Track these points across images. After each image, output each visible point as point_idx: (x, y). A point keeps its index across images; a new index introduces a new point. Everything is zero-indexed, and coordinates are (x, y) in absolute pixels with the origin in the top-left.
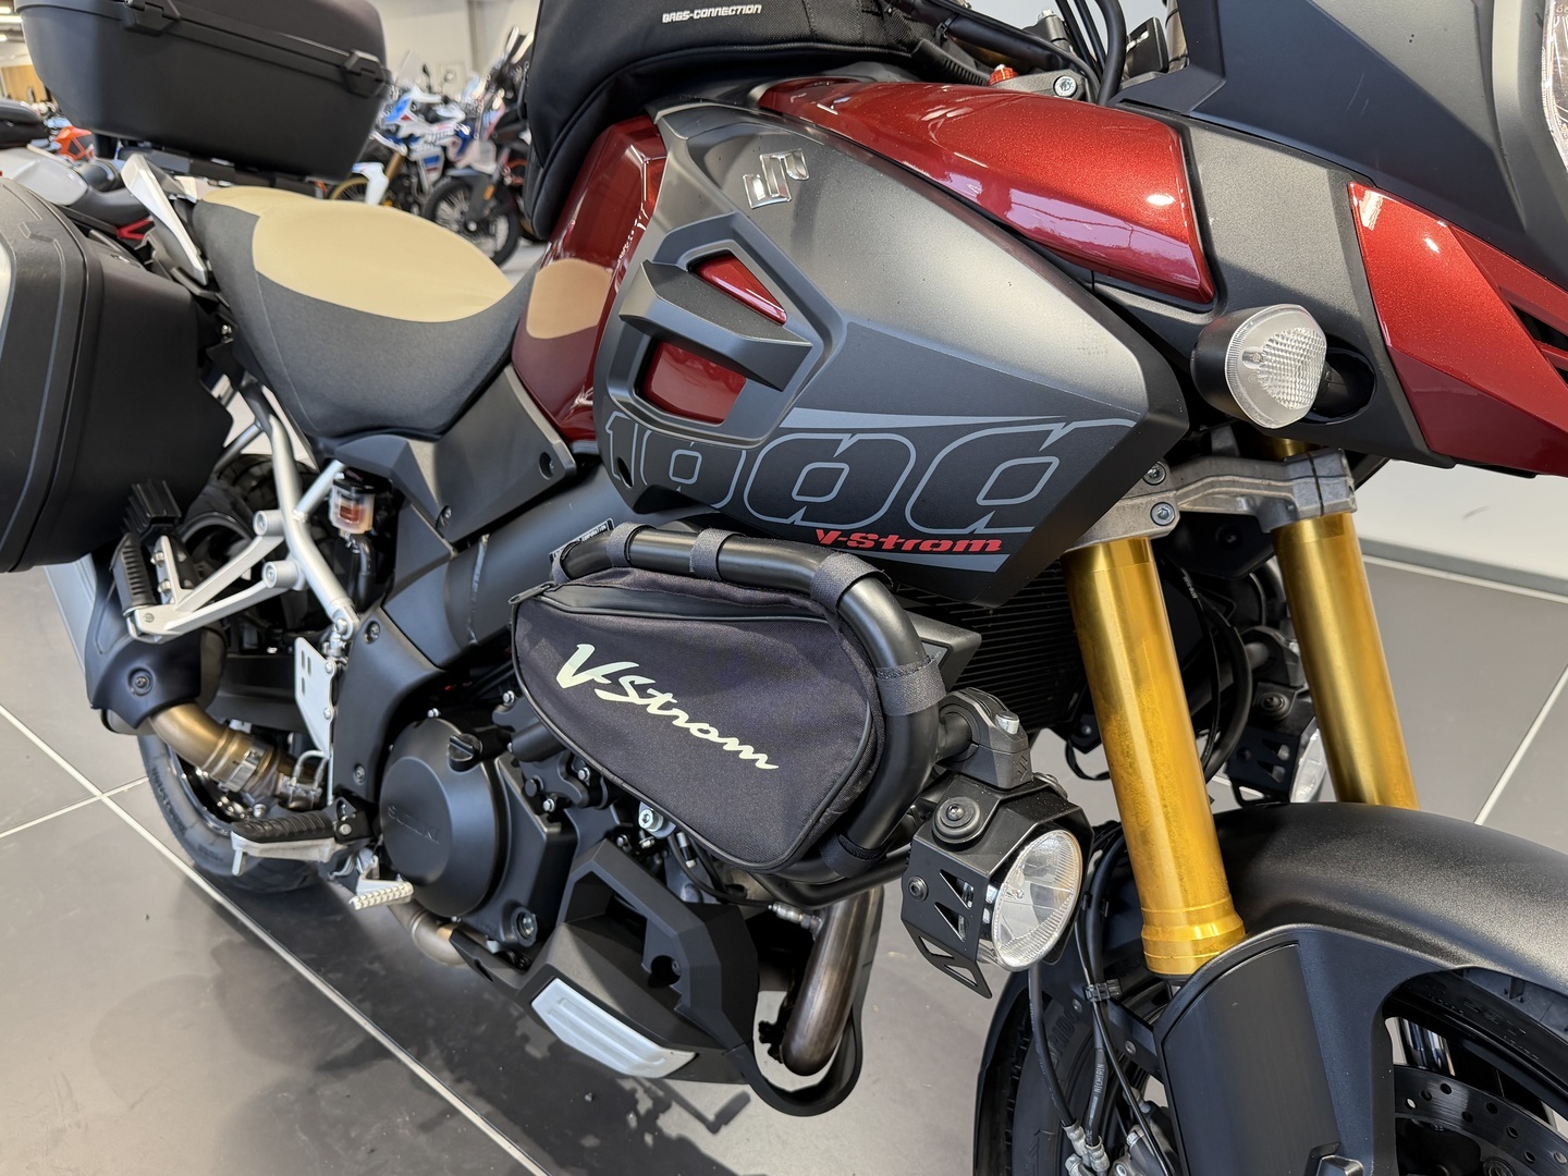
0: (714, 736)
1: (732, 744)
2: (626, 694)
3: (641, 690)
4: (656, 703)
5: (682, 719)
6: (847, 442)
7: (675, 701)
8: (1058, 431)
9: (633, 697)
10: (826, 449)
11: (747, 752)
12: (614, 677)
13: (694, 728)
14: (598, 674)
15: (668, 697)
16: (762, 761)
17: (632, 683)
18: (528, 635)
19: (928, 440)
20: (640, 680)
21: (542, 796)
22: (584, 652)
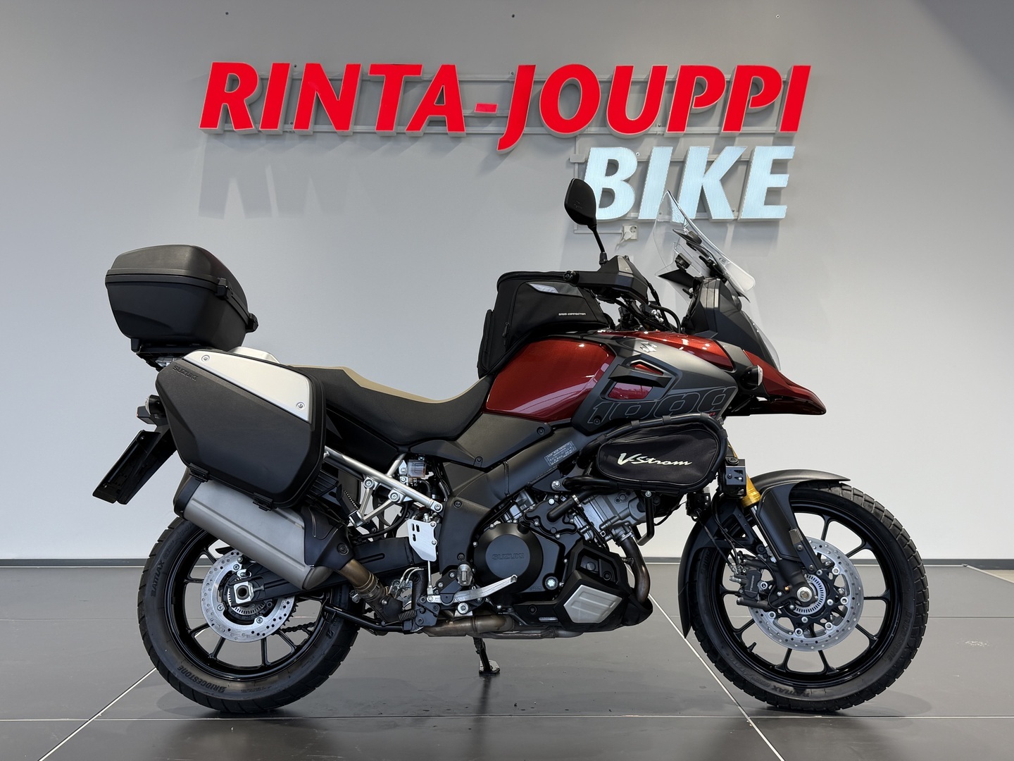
0: (670, 463)
1: (676, 463)
2: (640, 461)
3: (644, 459)
4: (650, 461)
5: (659, 462)
6: (685, 395)
7: (655, 459)
8: (725, 389)
9: (643, 461)
10: (680, 398)
11: (681, 463)
13: (663, 463)
14: (630, 459)
15: (653, 459)
16: (686, 463)
18: (605, 455)
19: (702, 393)
20: (642, 458)
21: (557, 532)
22: (623, 455)
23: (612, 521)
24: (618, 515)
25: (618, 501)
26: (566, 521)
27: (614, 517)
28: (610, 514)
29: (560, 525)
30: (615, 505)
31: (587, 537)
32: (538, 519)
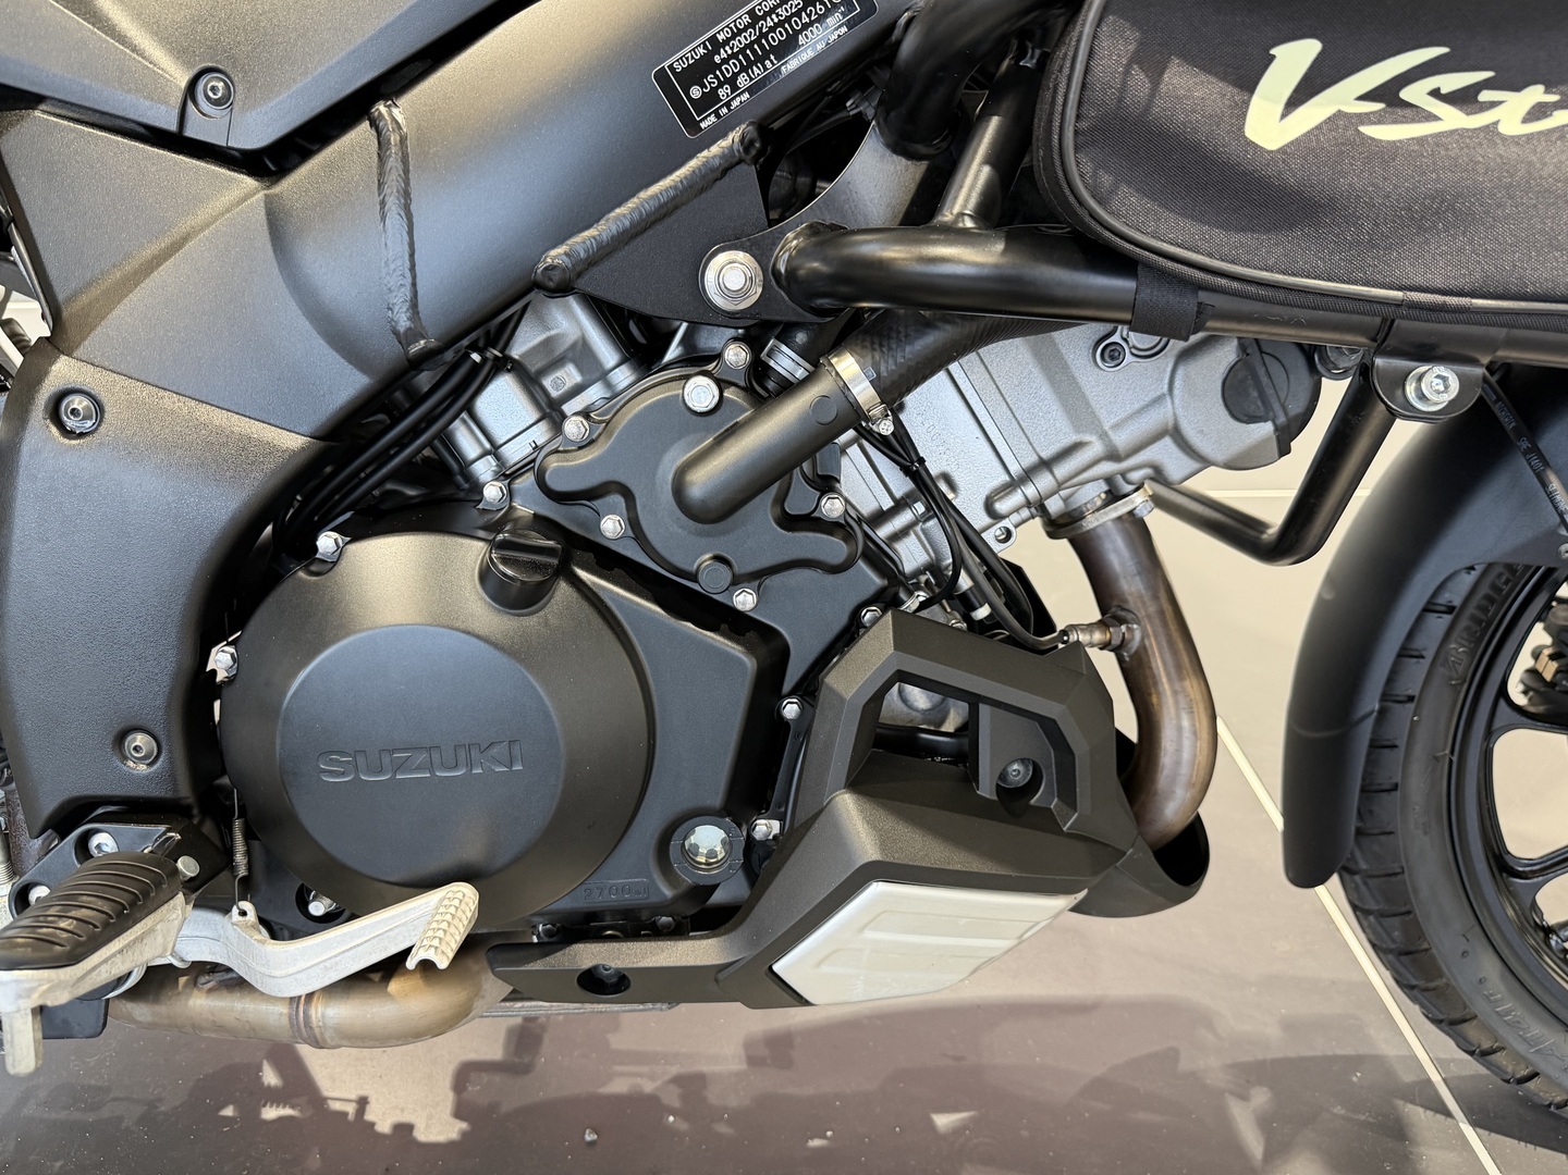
2: (1435, 118)
3: (1464, 99)
4: (1511, 113)
7: (1554, 98)
9: (1452, 119)
12: (1388, 95)
14: (1345, 96)
15: (1536, 94)
17: (1435, 93)
18: (1136, 59)
20: (1452, 82)
21: (737, 581)
22: (1295, 57)
23: (1062, 470)
24: (1103, 436)
25: (1112, 354)
26: (794, 507)
27: (1075, 447)
28: (1054, 433)
29: (759, 536)
30: (1095, 380)
31: (911, 555)
32: (617, 499)
